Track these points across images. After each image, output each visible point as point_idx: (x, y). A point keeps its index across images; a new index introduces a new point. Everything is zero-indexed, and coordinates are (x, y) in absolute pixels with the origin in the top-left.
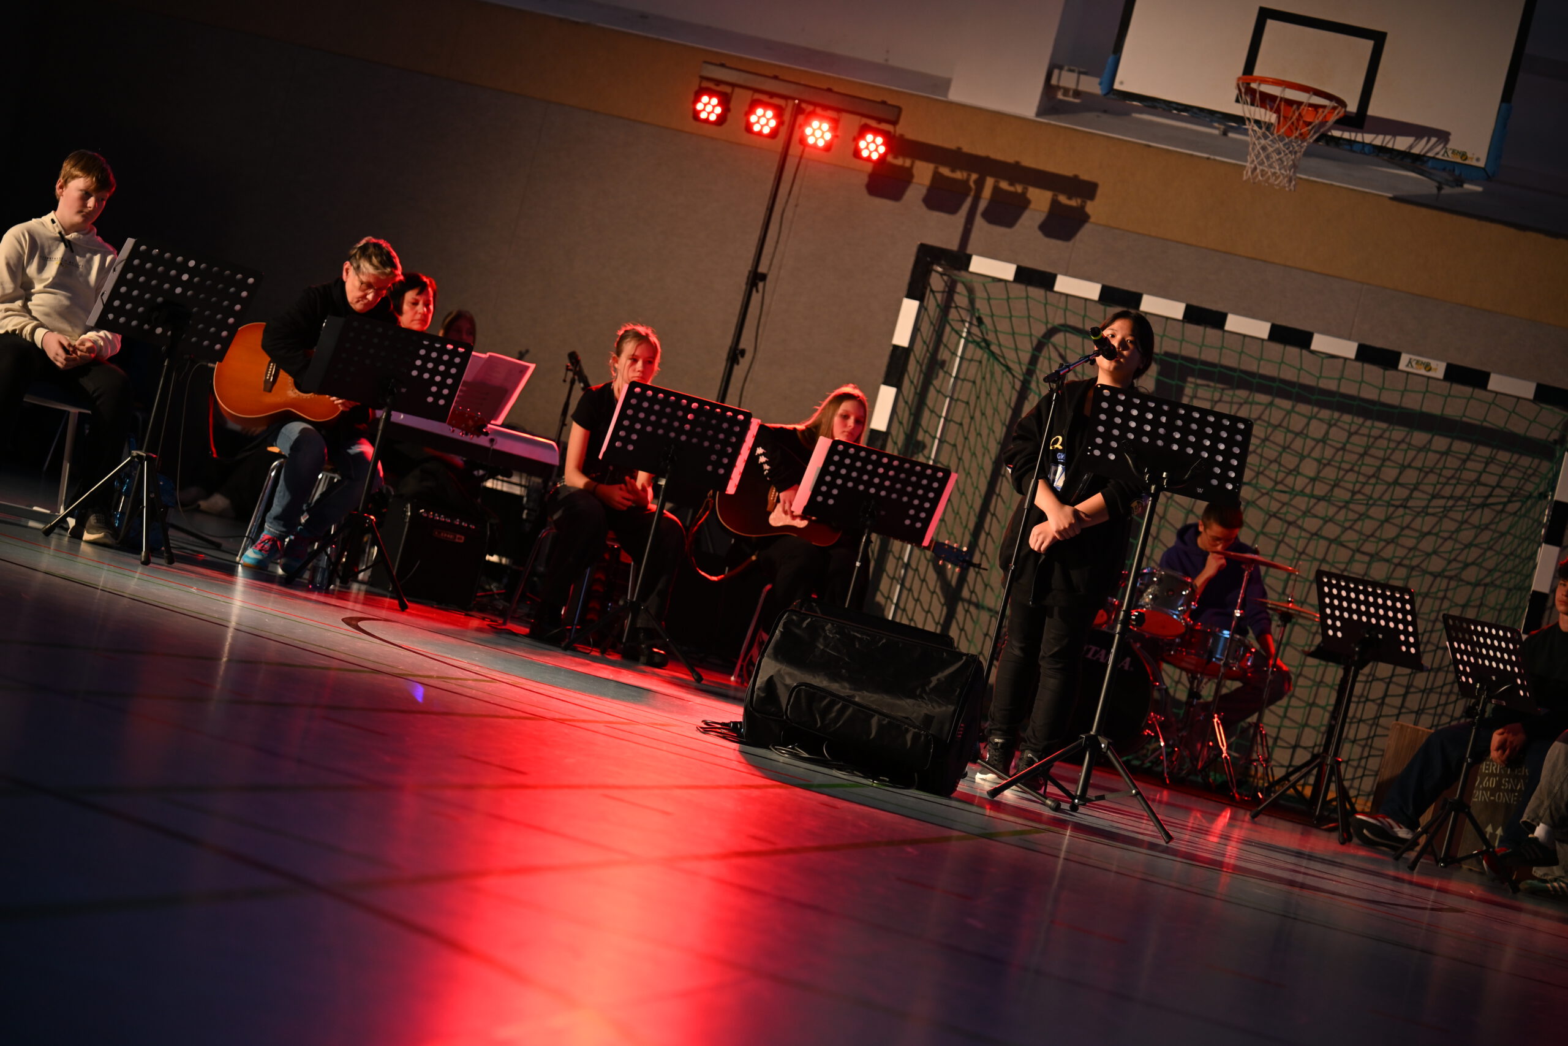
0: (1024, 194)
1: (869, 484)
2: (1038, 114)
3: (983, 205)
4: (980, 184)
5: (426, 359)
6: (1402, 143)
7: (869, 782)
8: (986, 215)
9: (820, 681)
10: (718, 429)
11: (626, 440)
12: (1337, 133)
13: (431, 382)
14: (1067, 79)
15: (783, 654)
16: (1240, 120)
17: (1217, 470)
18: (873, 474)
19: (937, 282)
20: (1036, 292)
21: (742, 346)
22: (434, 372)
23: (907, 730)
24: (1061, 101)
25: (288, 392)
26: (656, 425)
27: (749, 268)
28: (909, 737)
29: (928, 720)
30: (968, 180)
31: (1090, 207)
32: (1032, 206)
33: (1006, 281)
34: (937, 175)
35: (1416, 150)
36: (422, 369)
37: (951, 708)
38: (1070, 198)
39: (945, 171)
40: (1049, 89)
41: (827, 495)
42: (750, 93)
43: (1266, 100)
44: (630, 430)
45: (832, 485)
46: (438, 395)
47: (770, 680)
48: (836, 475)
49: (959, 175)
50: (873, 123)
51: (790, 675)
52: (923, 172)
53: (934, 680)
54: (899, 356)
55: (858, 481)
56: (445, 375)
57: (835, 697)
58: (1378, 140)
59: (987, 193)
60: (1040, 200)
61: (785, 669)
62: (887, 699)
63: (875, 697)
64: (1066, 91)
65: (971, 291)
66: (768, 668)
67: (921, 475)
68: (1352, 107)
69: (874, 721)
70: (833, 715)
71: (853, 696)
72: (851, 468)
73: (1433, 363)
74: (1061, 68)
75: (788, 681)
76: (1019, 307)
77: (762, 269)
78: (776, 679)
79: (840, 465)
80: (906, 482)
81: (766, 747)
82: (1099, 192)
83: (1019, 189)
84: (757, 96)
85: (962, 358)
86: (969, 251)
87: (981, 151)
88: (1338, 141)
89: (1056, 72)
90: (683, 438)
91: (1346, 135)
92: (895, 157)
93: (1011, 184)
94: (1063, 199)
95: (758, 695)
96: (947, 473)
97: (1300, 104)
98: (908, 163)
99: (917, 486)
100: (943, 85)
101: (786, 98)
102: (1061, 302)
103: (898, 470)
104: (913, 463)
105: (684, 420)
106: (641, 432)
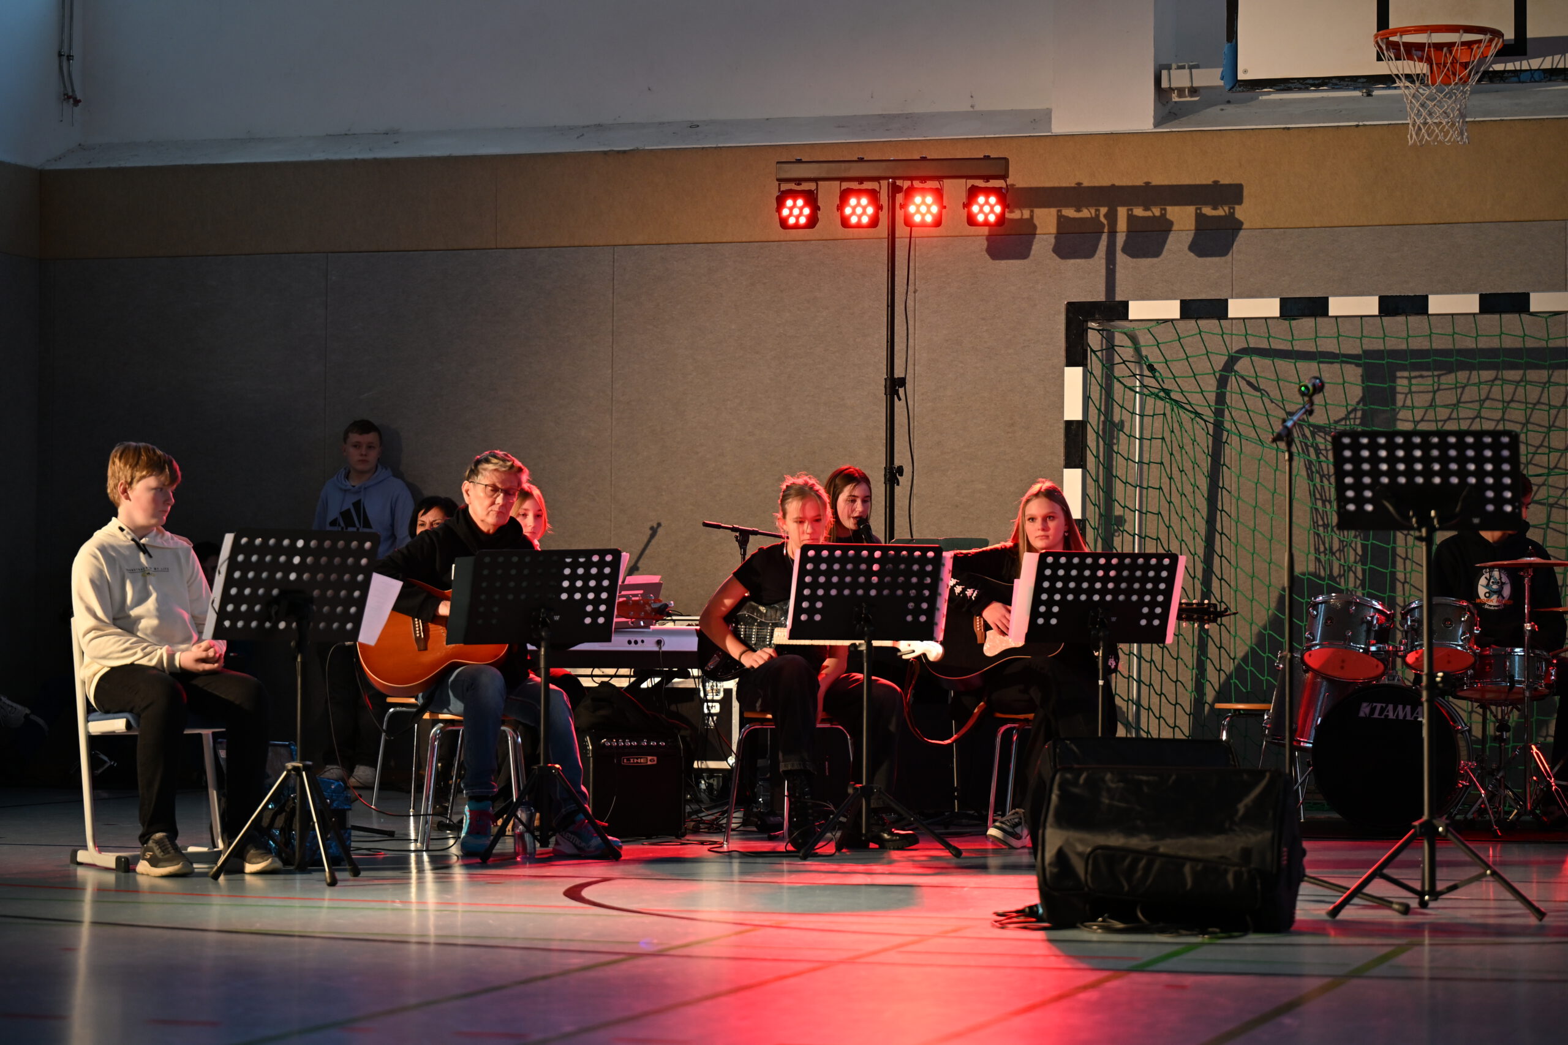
0: (1163, 215)
1: (1091, 591)
2: (1156, 126)
3: (1121, 239)
4: (1112, 217)
5: (573, 578)
7: (1199, 939)
8: (1124, 250)
9: (1116, 840)
10: (909, 573)
11: (811, 611)
12: (1499, 67)
13: (585, 601)
15: (1065, 820)
16: (1387, 80)
17: (1490, 494)
18: (1093, 579)
19: (1094, 339)
20: (1209, 324)
21: (897, 463)
22: (585, 590)
23: (1226, 872)
24: (1176, 102)
26: (840, 587)
28: (1230, 877)
29: (1246, 853)
30: (1098, 216)
31: (1240, 213)
32: (1175, 227)
33: (1172, 320)
34: (1062, 220)
36: (572, 590)
37: (1268, 834)
38: (1215, 208)
39: (1070, 213)
40: (1161, 93)
41: (1048, 615)
42: (838, 183)
43: (1411, 51)
44: (813, 598)
45: (1050, 603)
46: (595, 614)
47: (1061, 854)
48: (1052, 591)
49: (1085, 213)
50: (980, 183)
51: (1082, 841)
52: (1046, 220)
53: (1241, 808)
54: (1075, 432)
55: (1077, 591)
56: (598, 590)
57: (1138, 854)
58: (1547, 63)
59: (1122, 225)
60: (1182, 217)
61: (1073, 835)
62: (1195, 840)
63: (1182, 842)
64: (1181, 91)
65: (1133, 339)
66: (1054, 839)
67: (1146, 567)
68: (1509, 34)
69: (1187, 869)
70: (1139, 873)
71: (1156, 848)
72: (1066, 579)
74: (1169, 68)
75: (1080, 848)
76: (1193, 345)
77: (898, 373)
78: (1067, 850)
79: (1054, 578)
80: (1131, 580)
81: (1072, 926)
82: (1246, 192)
83: (1157, 212)
84: (845, 185)
85: (1142, 416)
86: (1118, 298)
87: (1104, 181)
88: (1501, 76)
89: (1164, 73)
90: (873, 593)
91: (1510, 66)
92: (1011, 212)
93: (1147, 209)
94: (1207, 211)
95: (1051, 873)
96: (1174, 559)
97: (1452, 44)
98: (1026, 214)
99: (1144, 580)
100: (1046, 116)
101: (877, 179)
102: (1239, 328)
103: (1119, 568)
104: (1134, 557)
105: (869, 573)
106: (825, 598)
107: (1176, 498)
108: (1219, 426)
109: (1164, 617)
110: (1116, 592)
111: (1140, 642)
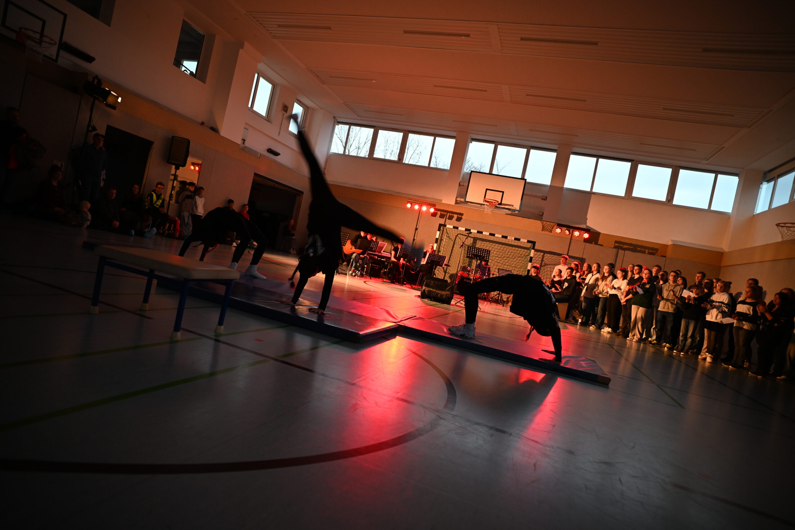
1: (435, 259)
2: (455, 204)
3: (447, 217)
4: (447, 214)
5: (373, 244)
6: (507, 207)
7: (439, 303)
8: (448, 219)
9: (431, 289)
11: (401, 254)
12: (498, 206)
13: (373, 247)
14: (459, 199)
15: (426, 286)
16: (484, 205)
17: (485, 257)
18: (435, 257)
19: (442, 229)
20: (456, 230)
21: (415, 238)
22: (374, 246)
25: (354, 249)
26: (405, 252)
27: (415, 228)
28: (444, 297)
29: (447, 294)
31: (463, 217)
32: (454, 217)
33: (452, 228)
34: (441, 213)
35: (509, 208)
36: (372, 246)
37: (450, 293)
39: (442, 213)
40: (456, 200)
41: (429, 261)
43: (488, 202)
44: (401, 253)
45: (429, 259)
46: (374, 249)
47: (424, 290)
48: (430, 258)
49: (444, 213)
50: (432, 207)
52: (439, 213)
53: (447, 289)
54: (437, 239)
55: (433, 258)
56: (375, 246)
57: (433, 292)
58: (503, 207)
59: (448, 215)
60: (456, 216)
62: (441, 291)
63: (439, 291)
64: (459, 201)
65: (446, 230)
67: (442, 257)
68: (500, 202)
69: (439, 295)
70: (433, 294)
71: (436, 291)
72: (432, 257)
73: (513, 238)
74: (458, 197)
75: (427, 289)
76: (453, 232)
77: (417, 228)
79: (431, 256)
80: (440, 258)
81: (424, 299)
82: (464, 215)
83: (452, 215)
84: (416, 204)
85: (445, 239)
86: (446, 224)
87: (447, 209)
92: (435, 211)
94: (459, 216)
95: (423, 292)
96: (446, 257)
97: (492, 202)
98: (437, 212)
99: (441, 259)
100: (441, 200)
101: (419, 204)
102: (459, 231)
103: (439, 257)
104: (441, 256)
105: (409, 251)
106: (403, 253)
107: (447, 250)
108: (454, 242)
109: (443, 264)
110: (438, 260)
111: (439, 266)
